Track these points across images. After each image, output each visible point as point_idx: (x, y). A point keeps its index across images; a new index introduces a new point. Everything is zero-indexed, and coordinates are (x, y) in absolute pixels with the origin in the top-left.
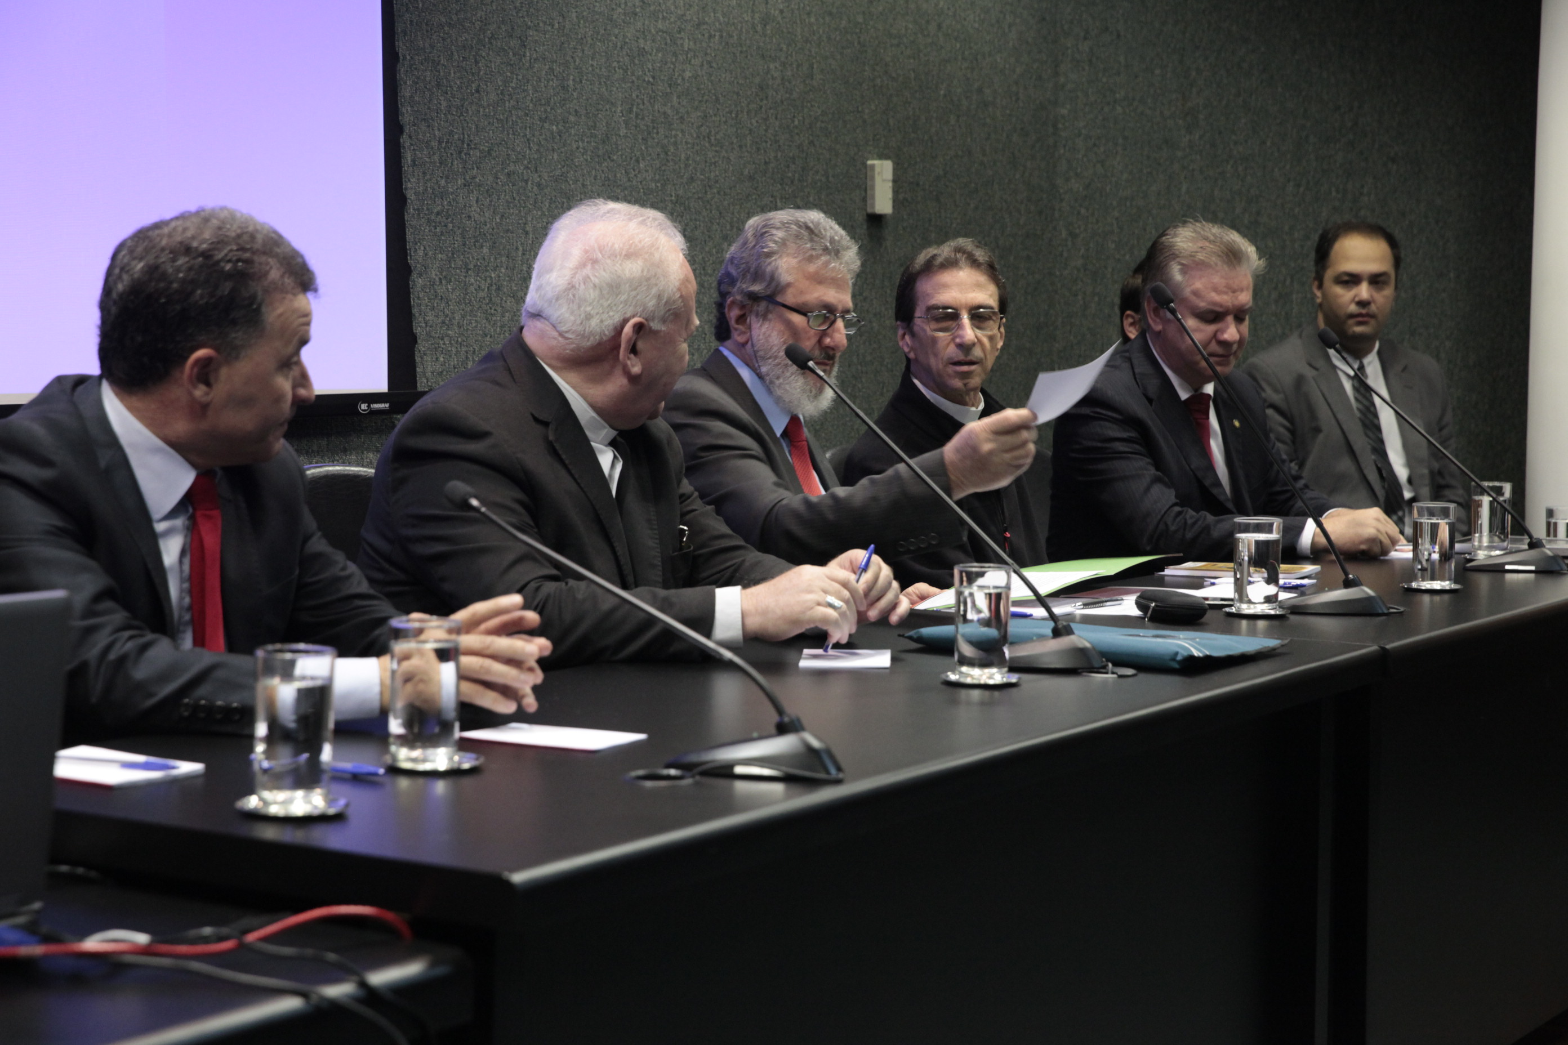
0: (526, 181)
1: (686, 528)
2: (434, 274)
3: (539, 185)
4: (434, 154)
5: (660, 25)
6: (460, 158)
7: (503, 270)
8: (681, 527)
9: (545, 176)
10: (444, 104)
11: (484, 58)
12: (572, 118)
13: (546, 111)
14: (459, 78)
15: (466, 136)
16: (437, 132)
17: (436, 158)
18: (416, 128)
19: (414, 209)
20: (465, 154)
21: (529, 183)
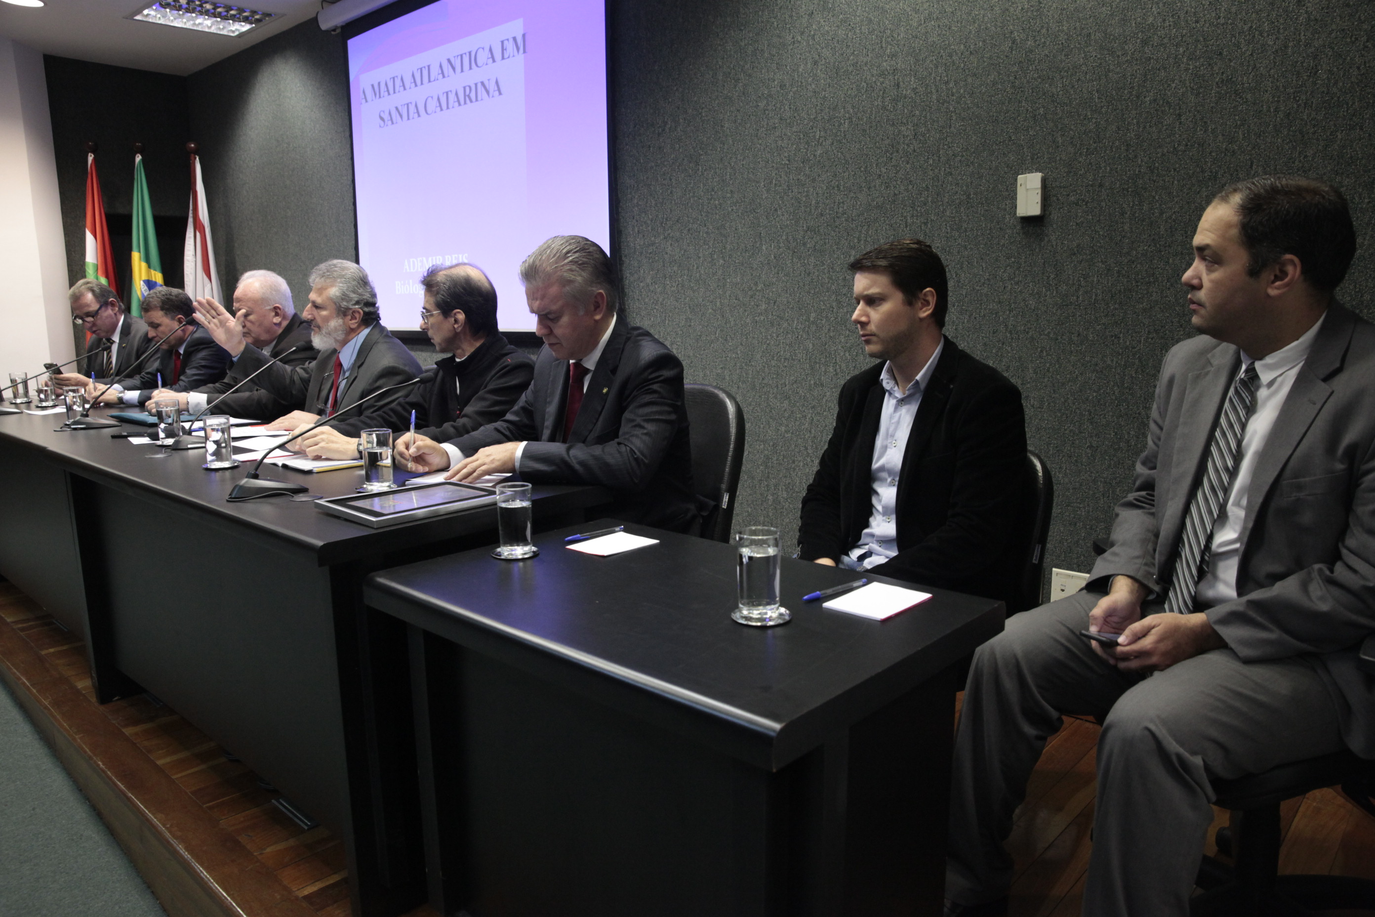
0: (699, 232)
3: (707, 233)
7: (685, 277)
9: (711, 227)
10: (653, 202)
12: (729, 195)
13: (711, 195)
16: (650, 217)
17: (650, 228)
21: (701, 232)
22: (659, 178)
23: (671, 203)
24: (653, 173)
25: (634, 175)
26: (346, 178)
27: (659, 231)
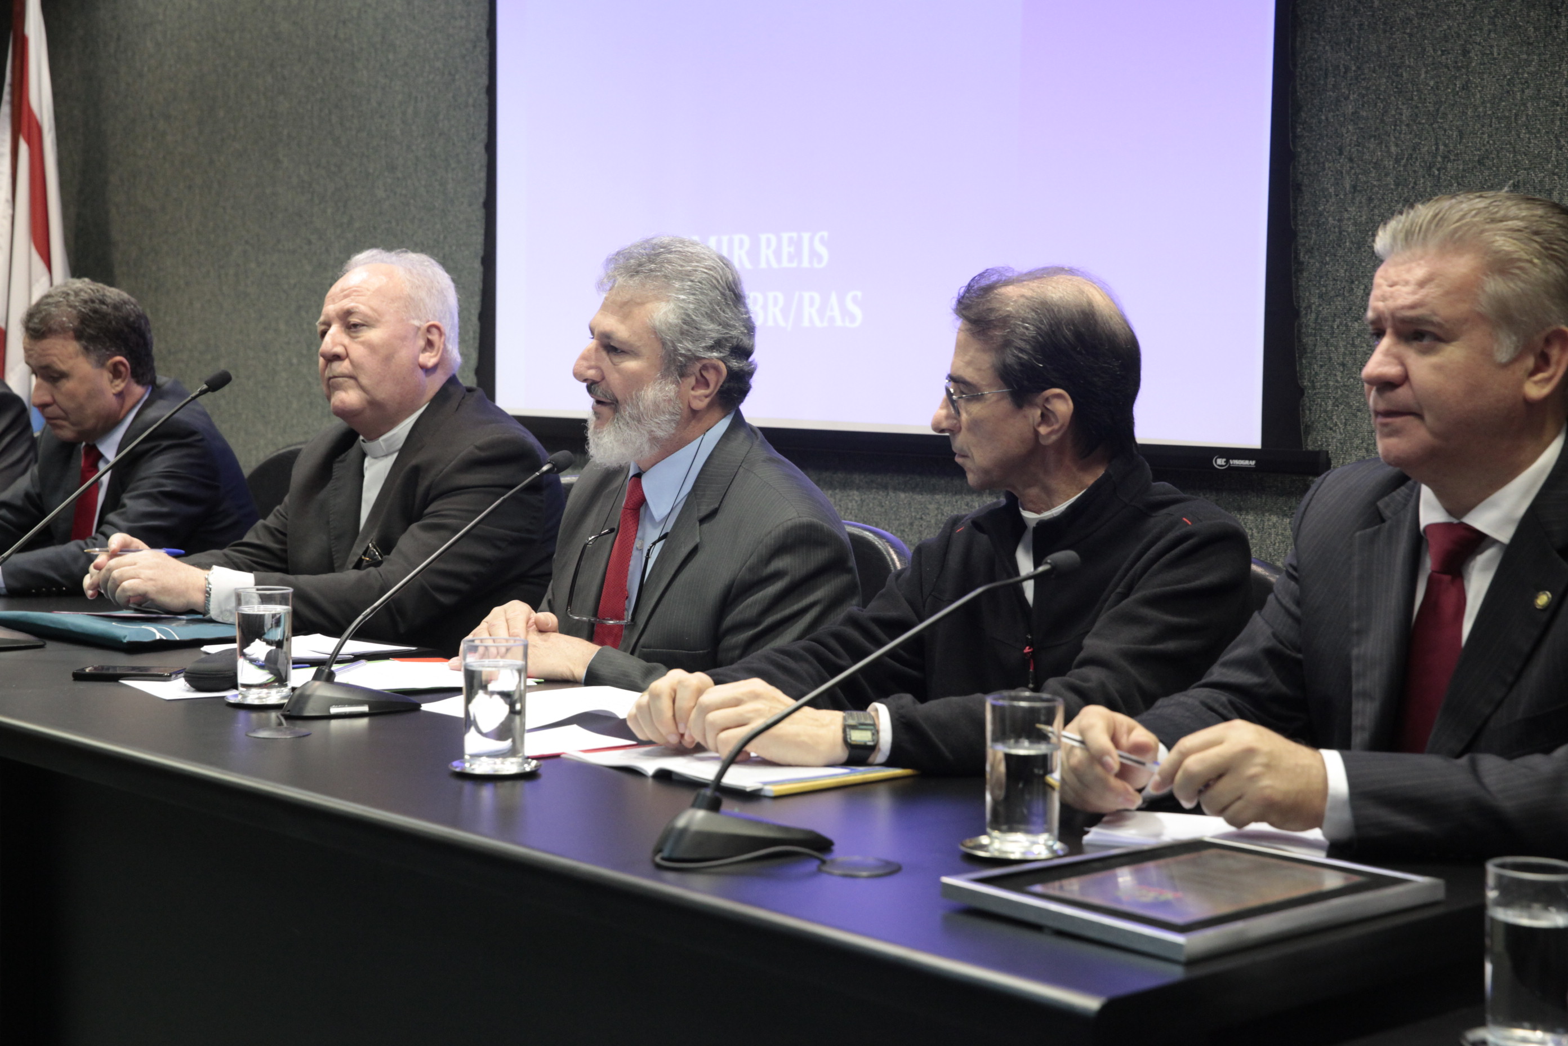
4: (1387, 175)
6: (1429, 175)
10: (1406, 112)
11: (1479, 44)
14: (1432, 78)
15: (1441, 147)
16: (1393, 149)
17: (1390, 180)
18: (1360, 149)
19: (1352, 242)
20: (1438, 170)
22: (1430, 50)
23: (1464, 113)
24: (1411, 35)
25: (1350, 41)
26: (463, 23)
27: (1420, 187)
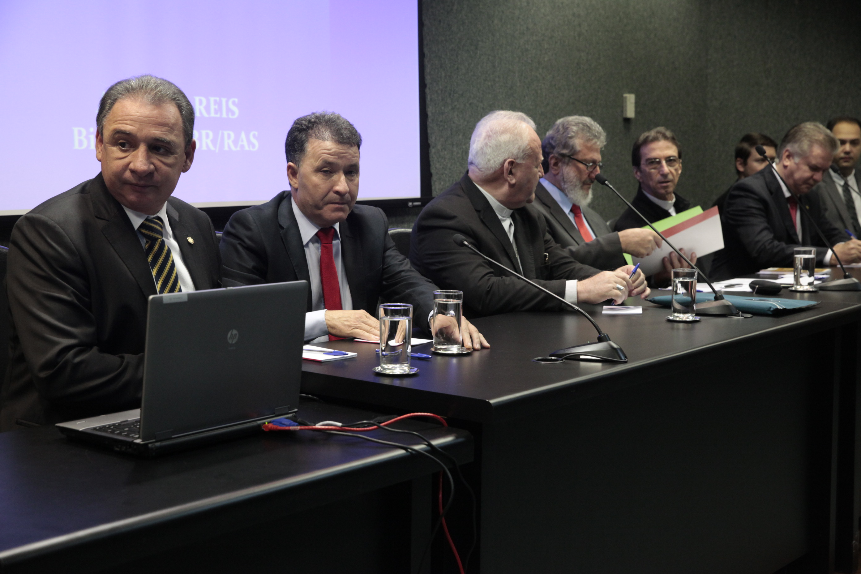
1: (547, 254)
2: (439, 147)
4: (439, 96)
5: (535, 38)
8: (545, 254)
9: (486, 104)
10: (443, 75)
11: (460, 54)
12: (497, 79)
13: (486, 76)
14: (450, 63)
15: (453, 88)
16: (440, 87)
18: (432, 85)
19: (431, 120)
20: (452, 96)
21: (479, 107)
